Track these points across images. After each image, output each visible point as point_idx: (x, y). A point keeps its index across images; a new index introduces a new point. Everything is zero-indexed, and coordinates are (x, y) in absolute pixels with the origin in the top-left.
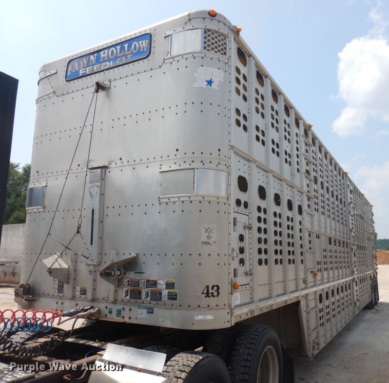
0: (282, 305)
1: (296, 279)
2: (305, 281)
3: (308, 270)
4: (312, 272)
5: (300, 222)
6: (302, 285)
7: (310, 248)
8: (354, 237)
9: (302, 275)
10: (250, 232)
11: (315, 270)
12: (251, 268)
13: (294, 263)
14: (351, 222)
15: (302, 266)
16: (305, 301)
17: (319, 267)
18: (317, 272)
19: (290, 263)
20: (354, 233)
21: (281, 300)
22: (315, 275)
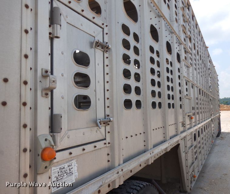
0: (162, 154)
1: (176, 124)
2: (183, 125)
3: (186, 114)
4: (189, 116)
5: (179, 69)
6: (181, 129)
7: (187, 95)
8: (211, 92)
9: (180, 119)
10: (106, 55)
11: (191, 114)
12: (107, 113)
13: (173, 107)
14: (210, 81)
15: (181, 110)
16: (183, 143)
17: (193, 111)
18: (192, 116)
19: (169, 107)
20: (211, 89)
21: (160, 150)
22: (191, 118)
